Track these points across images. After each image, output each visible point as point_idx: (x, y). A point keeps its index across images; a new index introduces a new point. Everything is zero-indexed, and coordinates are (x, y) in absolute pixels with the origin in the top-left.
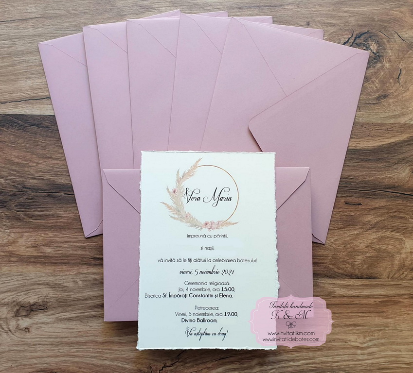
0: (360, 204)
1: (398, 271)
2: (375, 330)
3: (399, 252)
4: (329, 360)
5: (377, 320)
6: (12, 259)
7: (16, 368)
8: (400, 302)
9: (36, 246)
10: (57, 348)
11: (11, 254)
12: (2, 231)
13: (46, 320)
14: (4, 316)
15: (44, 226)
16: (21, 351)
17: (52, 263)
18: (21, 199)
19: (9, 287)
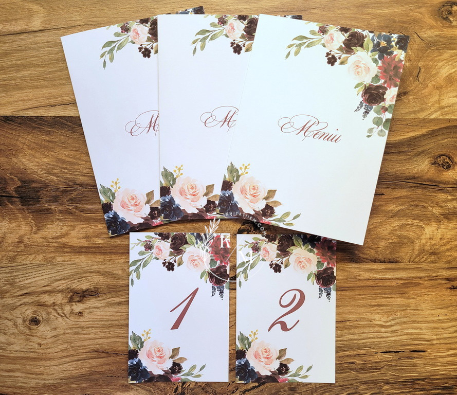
0: (383, 194)
1: (419, 255)
2: (397, 310)
3: (419, 238)
4: (356, 337)
5: (399, 301)
6: (65, 250)
7: (71, 349)
8: (420, 283)
9: (87, 238)
10: (108, 330)
11: (64, 245)
12: (56, 224)
13: (97, 304)
14: (59, 302)
15: (94, 219)
16: (75, 333)
17: (102, 253)
18: (72, 195)
19: (64, 275)
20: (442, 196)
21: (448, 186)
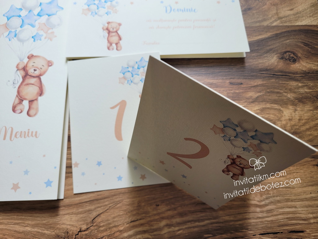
20: (294, 84)
21: (297, 76)
